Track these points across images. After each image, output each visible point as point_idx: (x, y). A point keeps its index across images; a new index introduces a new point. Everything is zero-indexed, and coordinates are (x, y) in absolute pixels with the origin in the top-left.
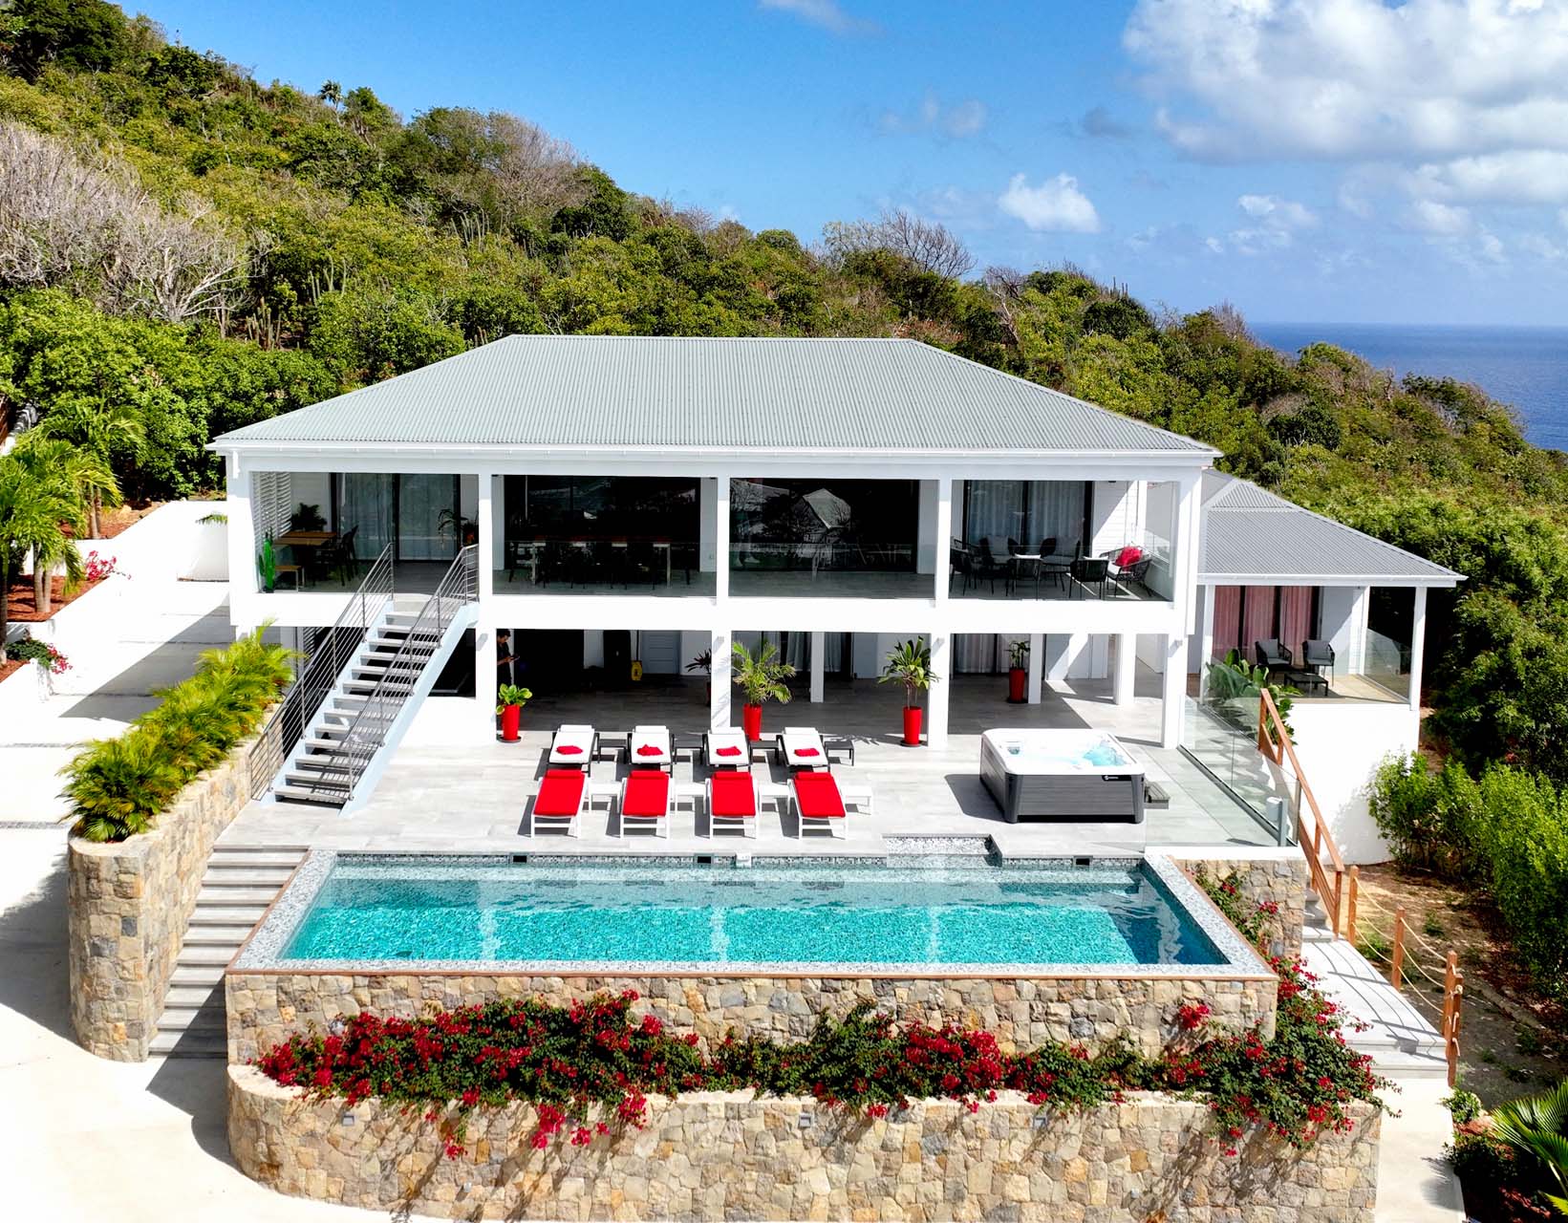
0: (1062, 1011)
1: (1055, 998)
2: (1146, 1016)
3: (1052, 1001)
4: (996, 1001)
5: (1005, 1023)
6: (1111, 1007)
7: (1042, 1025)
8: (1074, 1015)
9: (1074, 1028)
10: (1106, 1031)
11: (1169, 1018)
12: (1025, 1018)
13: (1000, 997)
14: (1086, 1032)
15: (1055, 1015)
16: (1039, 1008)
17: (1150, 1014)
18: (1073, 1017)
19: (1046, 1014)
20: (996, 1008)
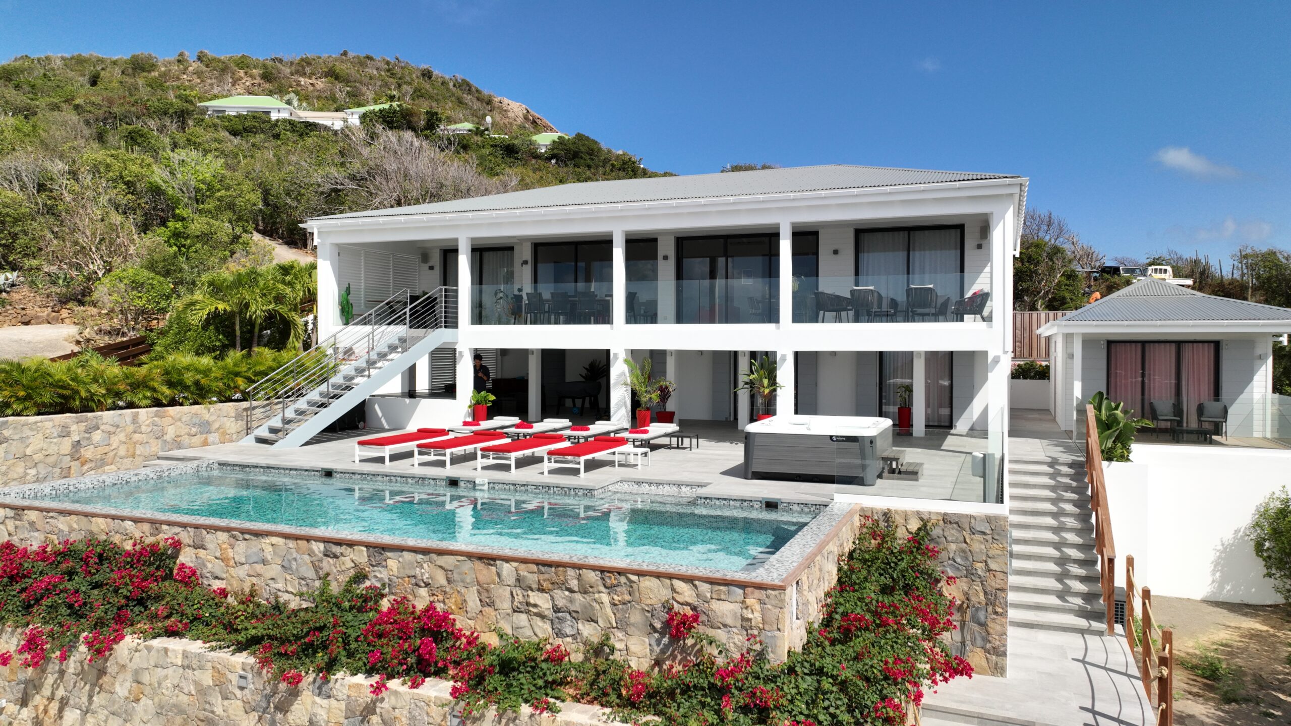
0: (542, 601)
1: (535, 586)
2: (633, 619)
3: (532, 590)
4: (479, 584)
5: (487, 610)
6: (595, 604)
7: (524, 617)
8: (557, 610)
9: (557, 625)
10: (589, 631)
11: (658, 625)
12: (505, 605)
13: (482, 579)
14: (568, 631)
15: (535, 606)
16: (519, 598)
17: (636, 617)
18: (554, 611)
19: (528, 604)
20: (479, 592)
